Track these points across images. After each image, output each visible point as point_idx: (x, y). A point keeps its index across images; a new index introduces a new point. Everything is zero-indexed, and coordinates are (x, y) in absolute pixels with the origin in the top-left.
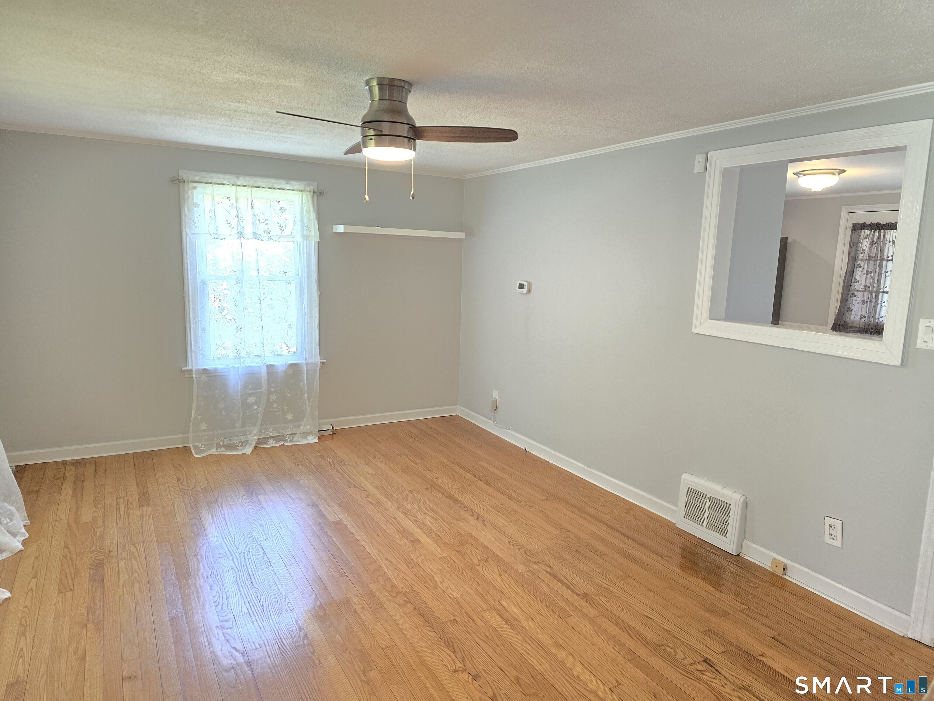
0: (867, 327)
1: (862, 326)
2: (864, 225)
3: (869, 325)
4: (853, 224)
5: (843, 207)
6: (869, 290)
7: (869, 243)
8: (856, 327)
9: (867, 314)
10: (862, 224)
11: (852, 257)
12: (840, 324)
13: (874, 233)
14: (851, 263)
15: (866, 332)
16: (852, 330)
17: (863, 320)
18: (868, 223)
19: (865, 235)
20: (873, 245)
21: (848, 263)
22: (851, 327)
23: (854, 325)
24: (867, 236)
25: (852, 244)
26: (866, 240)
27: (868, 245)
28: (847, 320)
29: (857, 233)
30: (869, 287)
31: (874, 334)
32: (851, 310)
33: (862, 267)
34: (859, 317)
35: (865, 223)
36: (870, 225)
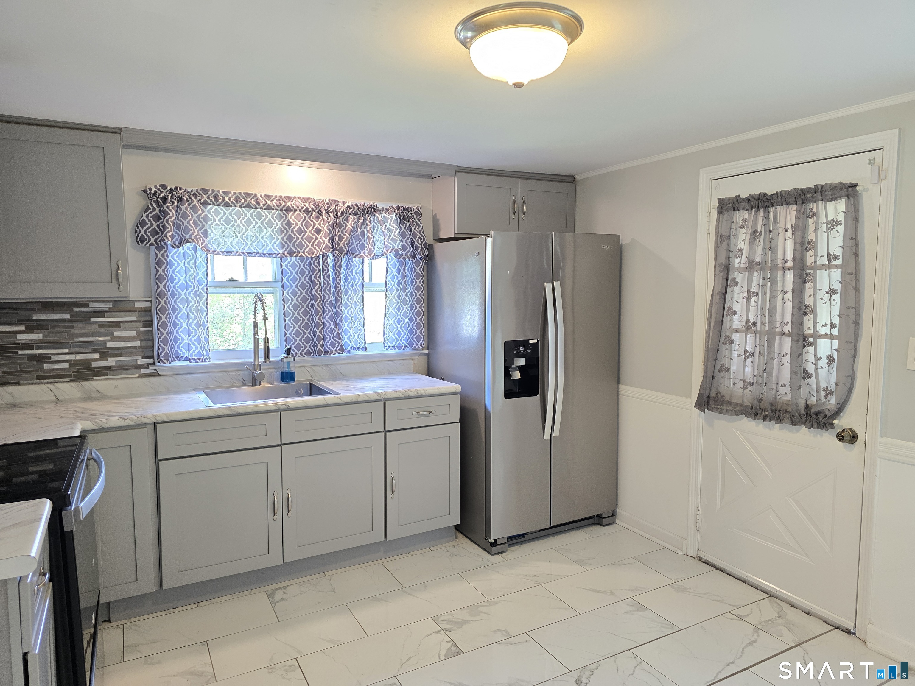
0: (756, 404)
1: (747, 403)
2: (737, 201)
3: (760, 400)
4: (719, 200)
5: (701, 170)
6: (754, 328)
7: (748, 235)
8: (737, 404)
9: (755, 378)
10: (733, 199)
11: (719, 266)
12: (709, 397)
13: (756, 214)
14: (721, 276)
15: (756, 414)
16: (731, 408)
17: (747, 391)
18: (744, 196)
19: (742, 219)
20: (756, 239)
21: (715, 277)
22: (729, 403)
23: (734, 400)
24: (744, 221)
25: (719, 240)
26: (744, 230)
27: (747, 241)
28: (723, 390)
29: (726, 216)
30: (755, 324)
31: (770, 420)
32: (728, 370)
33: (739, 285)
34: (741, 384)
35: (739, 196)
36: (747, 198)
